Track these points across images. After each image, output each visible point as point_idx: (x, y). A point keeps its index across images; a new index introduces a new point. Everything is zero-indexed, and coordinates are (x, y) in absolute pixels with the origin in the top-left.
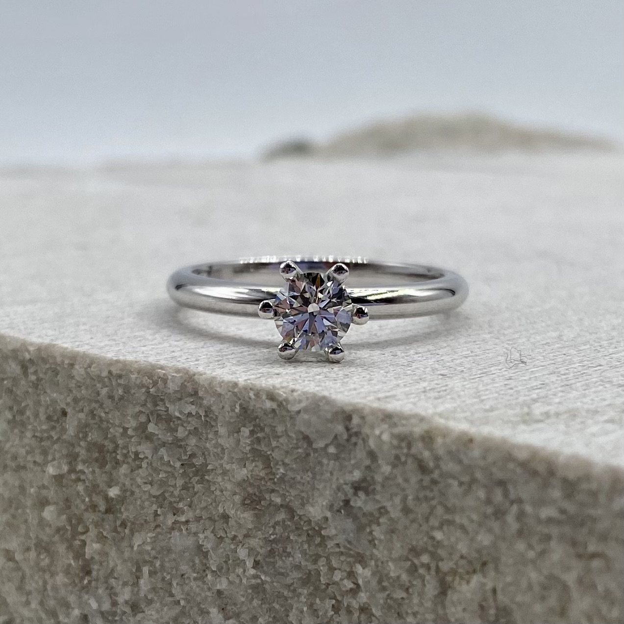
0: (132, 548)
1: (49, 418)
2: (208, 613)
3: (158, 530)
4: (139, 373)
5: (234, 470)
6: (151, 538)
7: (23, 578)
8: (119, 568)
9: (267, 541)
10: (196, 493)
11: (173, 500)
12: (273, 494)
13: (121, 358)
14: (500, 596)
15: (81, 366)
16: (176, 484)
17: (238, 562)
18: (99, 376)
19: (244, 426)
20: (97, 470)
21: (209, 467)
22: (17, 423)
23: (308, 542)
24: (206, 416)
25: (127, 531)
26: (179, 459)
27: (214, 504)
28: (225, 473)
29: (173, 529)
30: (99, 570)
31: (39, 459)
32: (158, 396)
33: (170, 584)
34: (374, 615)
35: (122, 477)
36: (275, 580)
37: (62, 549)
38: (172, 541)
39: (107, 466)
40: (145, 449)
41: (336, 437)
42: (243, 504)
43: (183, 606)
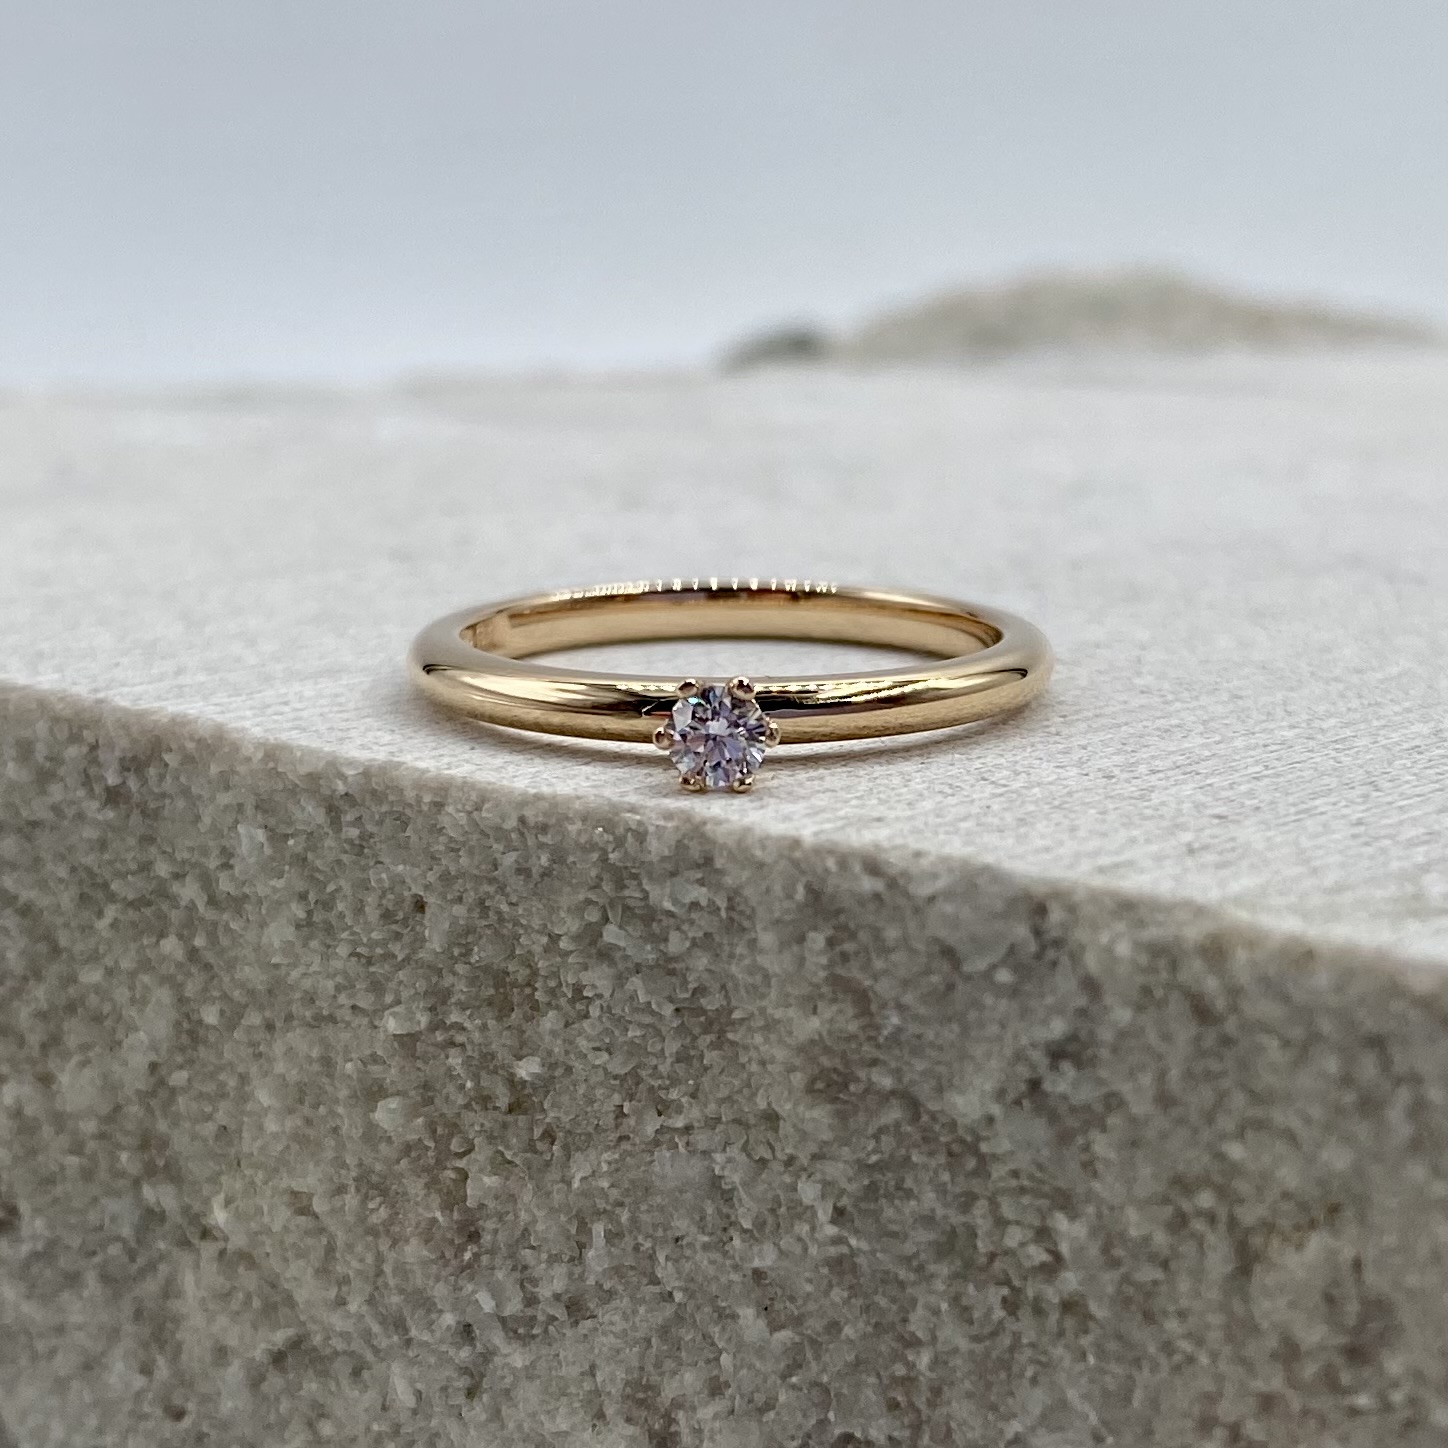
0: (569, 1184)
1: (387, 916)
2: (734, 1317)
3: (625, 1146)
4: (584, 819)
5: (790, 1020)
6: (609, 1163)
7: (330, 1249)
8: (540, 1227)
9: (863, 1167)
10: (706, 1069)
11: (656, 1083)
12: (874, 1069)
13: (546, 790)
14: (1370, 1277)
15: (460, 807)
16: (662, 1050)
17: (799, 1209)
18: (498, 829)
19: (815, 928)
20: (491, 1023)
21: (736, 1015)
22: (315, 927)
23: (950, 1167)
24: (731, 908)
25: (554, 1148)
26: (671, 1000)
27: (746, 1091)
28: (770, 1026)
29: (656, 1143)
30: (496, 1231)
31: (365, 1001)
32: (626, 868)
33: (652, 1257)
34: (1091, 1317)
35: (547, 1038)
36: (878, 1247)
37: (415, 1187)
38: (657, 1168)
39: (513, 1015)
40: (598, 979)
41: (1012, 950)
42: (810, 1089)
43: (680, 1304)
